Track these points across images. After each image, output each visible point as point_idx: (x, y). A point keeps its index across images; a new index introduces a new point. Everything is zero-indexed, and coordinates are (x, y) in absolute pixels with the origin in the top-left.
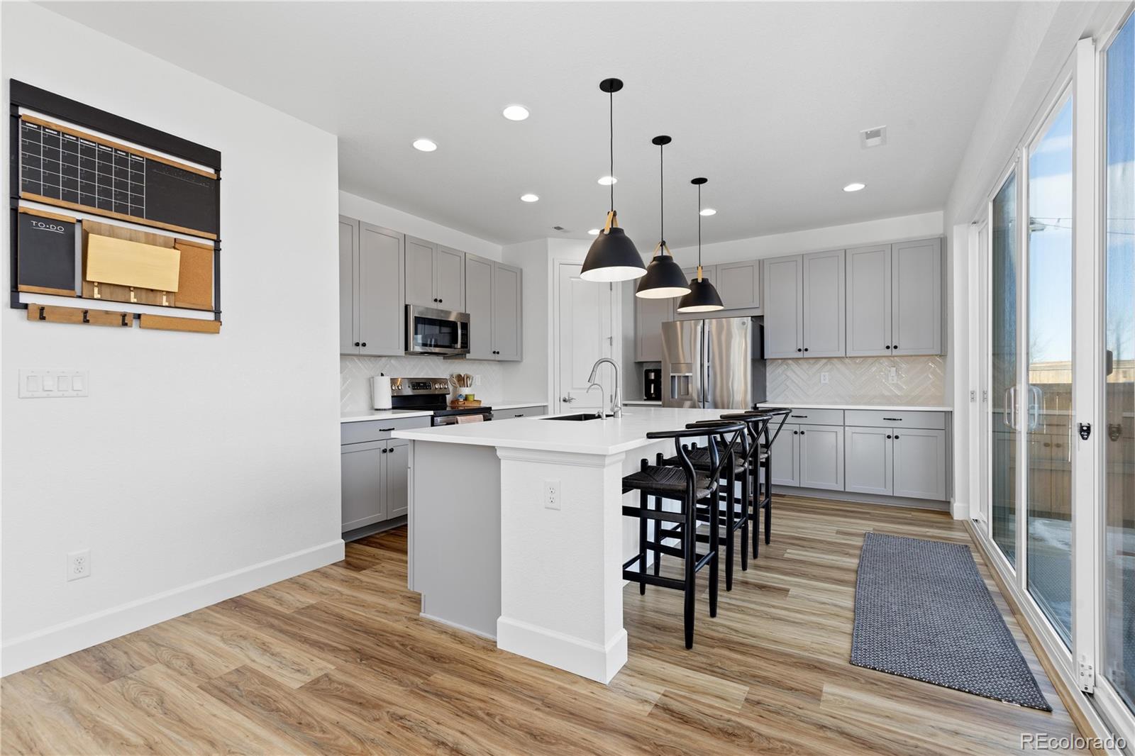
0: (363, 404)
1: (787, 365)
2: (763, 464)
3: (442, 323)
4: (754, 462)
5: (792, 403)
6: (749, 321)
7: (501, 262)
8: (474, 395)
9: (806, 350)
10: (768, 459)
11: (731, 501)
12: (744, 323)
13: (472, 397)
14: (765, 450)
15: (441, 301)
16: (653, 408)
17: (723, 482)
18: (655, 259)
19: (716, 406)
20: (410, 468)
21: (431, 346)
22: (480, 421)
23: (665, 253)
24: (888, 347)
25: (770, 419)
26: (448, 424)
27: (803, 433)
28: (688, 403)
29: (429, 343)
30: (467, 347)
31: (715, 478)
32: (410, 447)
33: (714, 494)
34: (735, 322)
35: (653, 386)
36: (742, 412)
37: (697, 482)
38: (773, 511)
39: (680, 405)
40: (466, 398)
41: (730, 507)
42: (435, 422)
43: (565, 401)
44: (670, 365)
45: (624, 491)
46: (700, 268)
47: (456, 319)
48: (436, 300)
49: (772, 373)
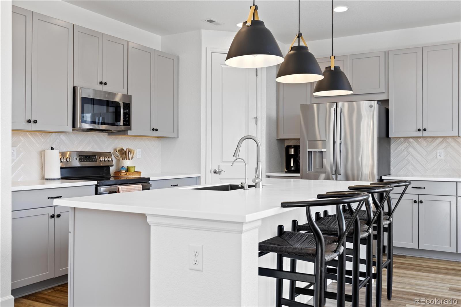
0: (36, 174)
1: (409, 143)
2: (385, 230)
3: (108, 103)
4: (378, 228)
5: (412, 176)
6: (375, 104)
7: (160, 49)
8: (135, 167)
9: (425, 130)
10: (390, 225)
11: (356, 262)
12: (371, 106)
13: (133, 169)
14: (388, 217)
15: (105, 84)
16: (292, 180)
17: (350, 245)
18: (292, 48)
19: (347, 179)
20: (70, 232)
21: (98, 123)
22: (139, 190)
23: (302, 44)
25: (391, 190)
26: (110, 193)
27: (421, 202)
28: (323, 176)
29: (97, 121)
30: (128, 125)
31: (341, 243)
32: (71, 214)
33: (341, 257)
34: (364, 105)
35: (292, 160)
36: (368, 183)
37: (325, 246)
38: (394, 270)
39: (316, 178)
40: (128, 170)
41: (356, 267)
42: (99, 191)
43: (215, 173)
44: (308, 142)
45: (260, 254)
46: (333, 57)
47: (120, 100)
48: (101, 83)
49: (395, 149)
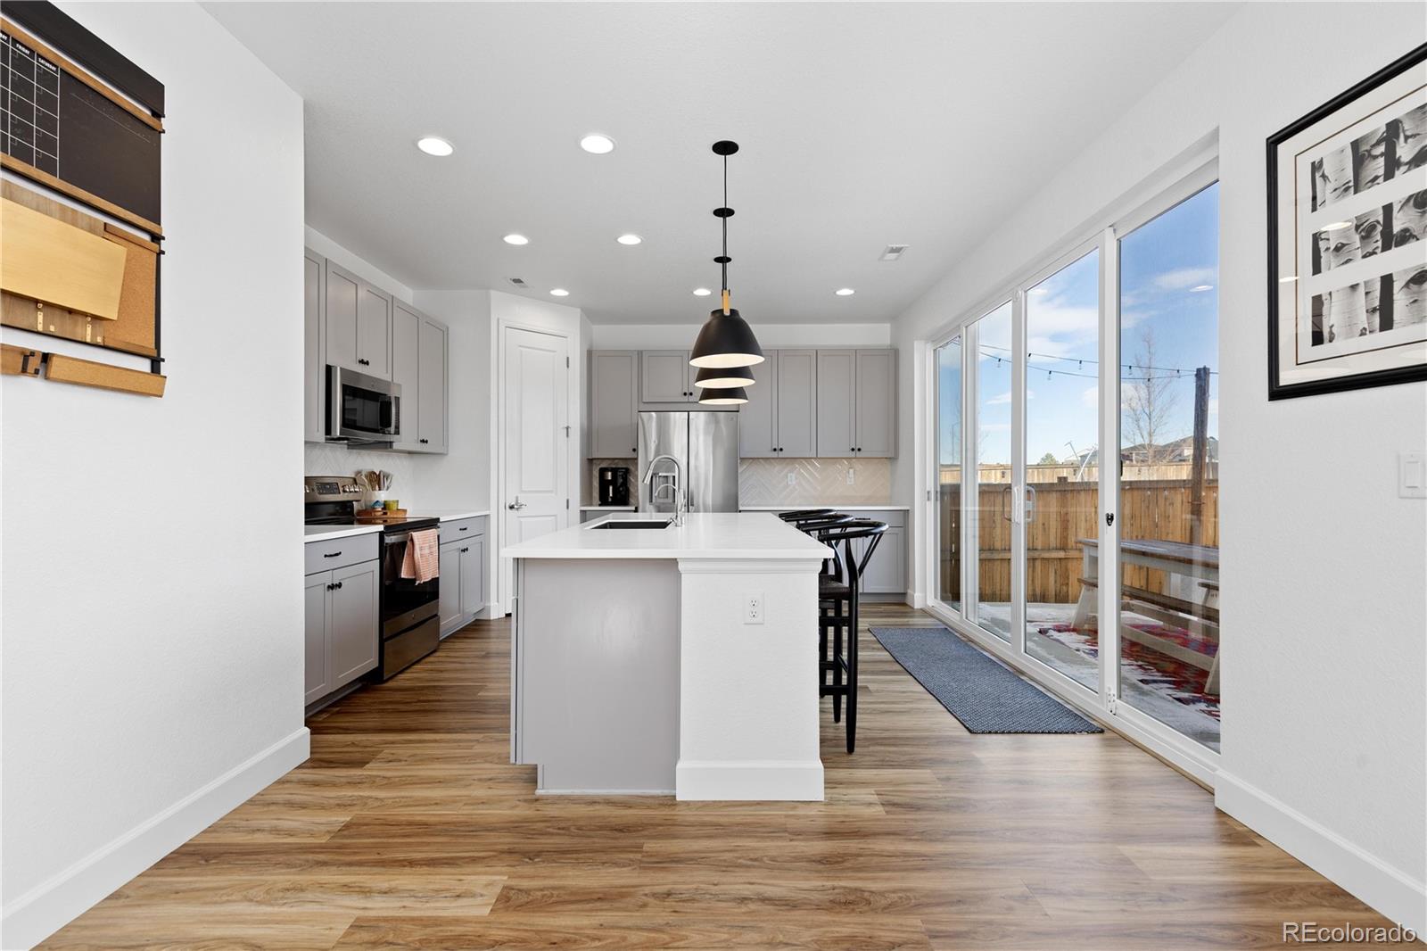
1: (761, 464)
6: (736, 417)
8: (396, 501)
12: (731, 419)
13: (395, 504)
15: (367, 363)
24: (853, 450)
30: (398, 433)
35: (611, 488)
40: (385, 507)
43: (512, 507)
48: (362, 361)
